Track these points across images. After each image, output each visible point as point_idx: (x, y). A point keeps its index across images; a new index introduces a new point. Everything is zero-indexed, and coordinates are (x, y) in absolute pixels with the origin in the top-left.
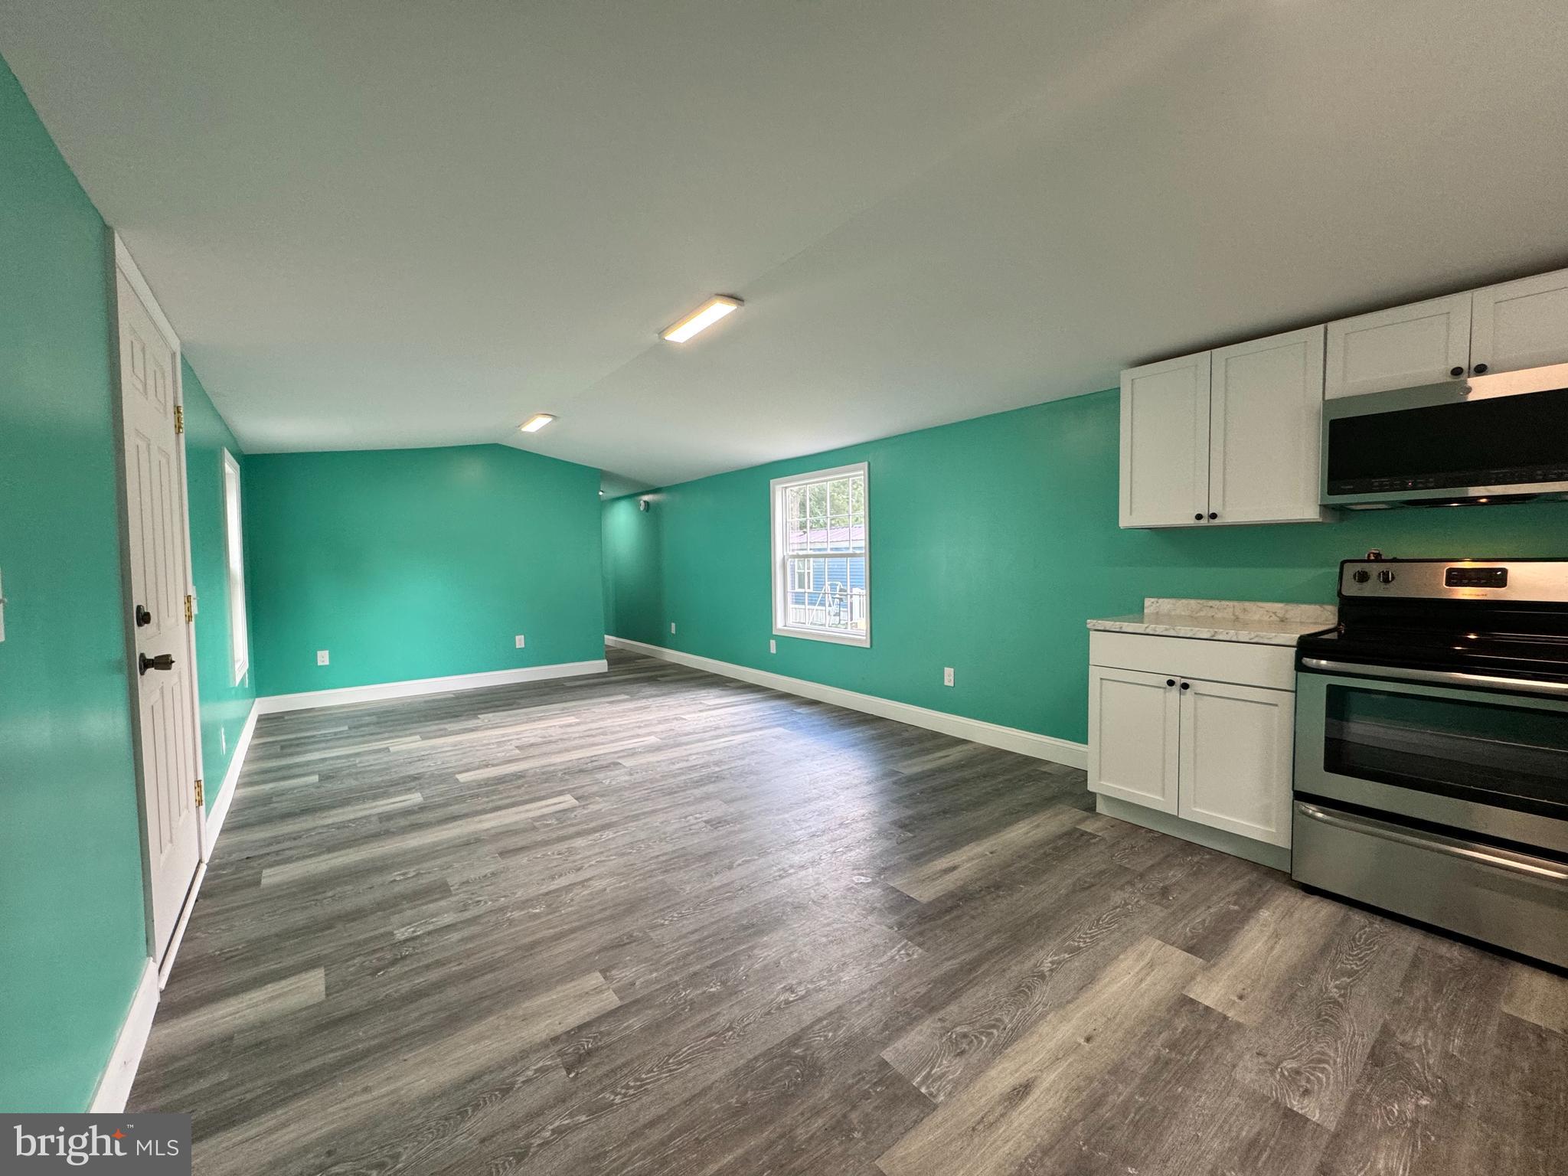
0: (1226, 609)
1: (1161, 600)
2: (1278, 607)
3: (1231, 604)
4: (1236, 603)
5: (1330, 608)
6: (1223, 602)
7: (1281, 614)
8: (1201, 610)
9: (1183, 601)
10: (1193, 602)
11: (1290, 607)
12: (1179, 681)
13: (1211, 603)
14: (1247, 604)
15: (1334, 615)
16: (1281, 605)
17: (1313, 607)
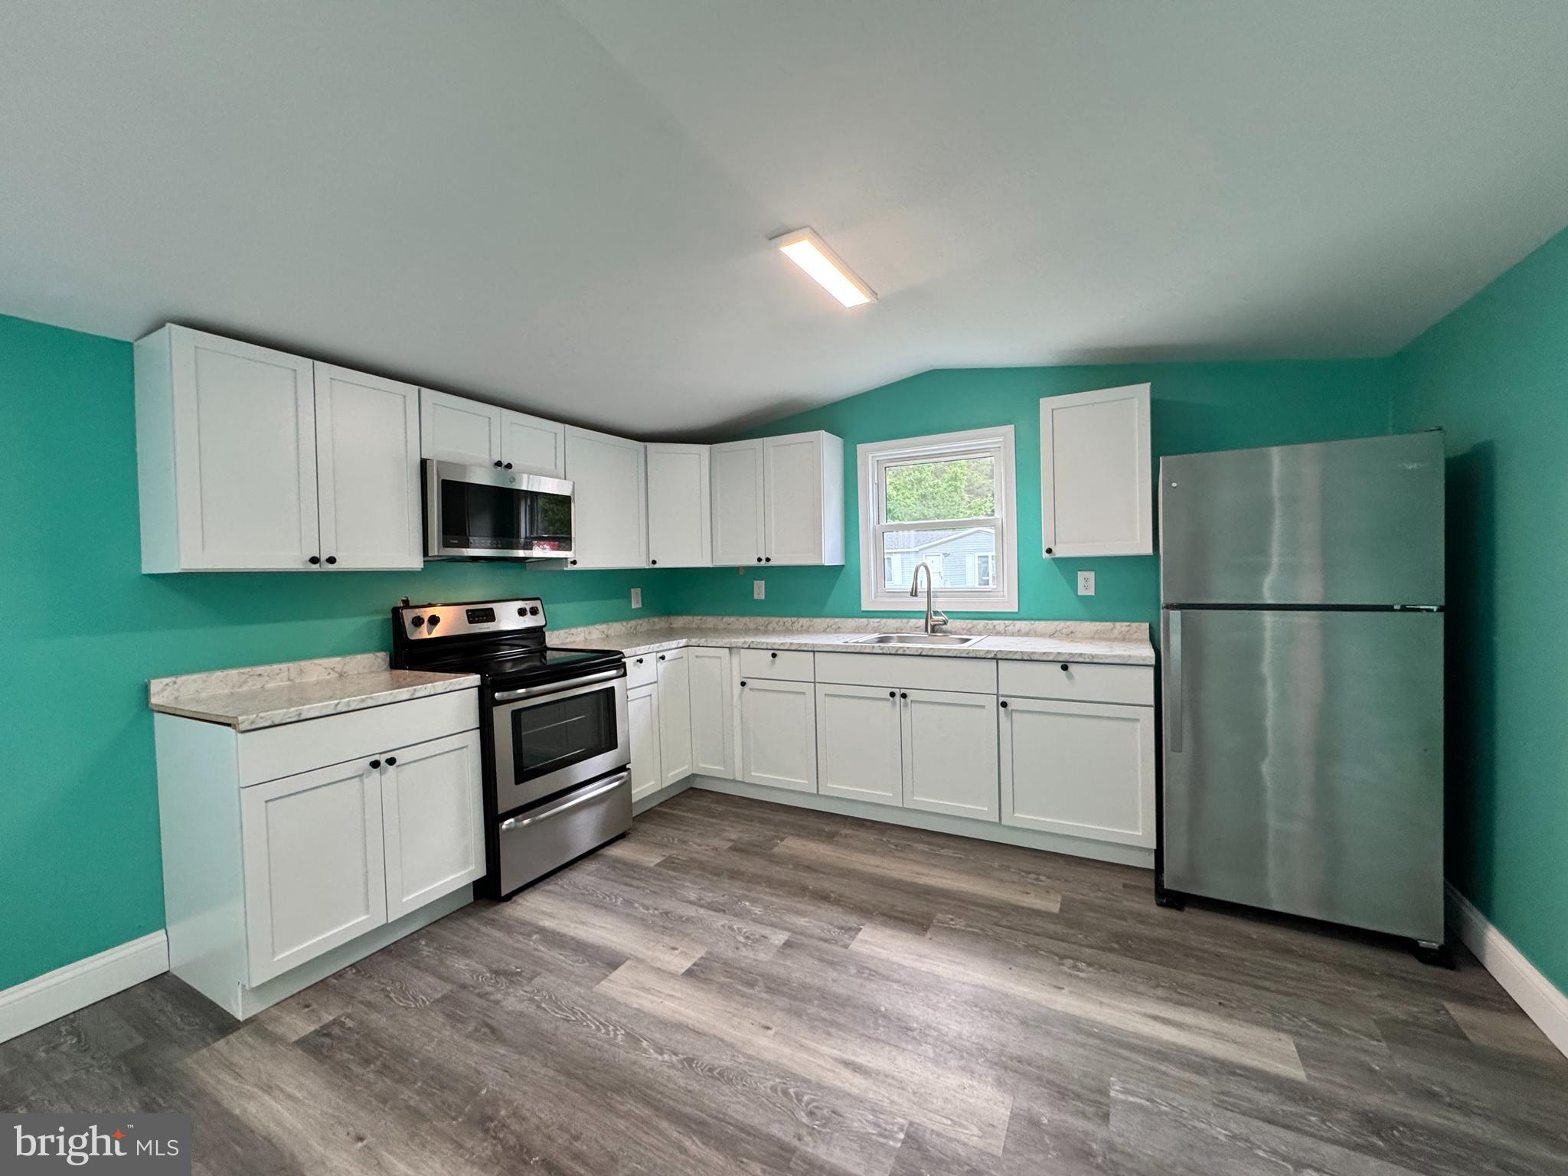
0: (276, 676)
1: (181, 679)
2: (335, 661)
3: (284, 666)
4: (290, 665)
5: (381, 655)
6: (275, 667)
7: (339, 668)
8: (245, 682)
9: (219, 673)
10: (234, 672)
11: (348, 659)
12: (383, 759)
13: (260, 669)
14: (303, 663)
15: (385, 661)
16: (338, 659)
17: (366, 656)
